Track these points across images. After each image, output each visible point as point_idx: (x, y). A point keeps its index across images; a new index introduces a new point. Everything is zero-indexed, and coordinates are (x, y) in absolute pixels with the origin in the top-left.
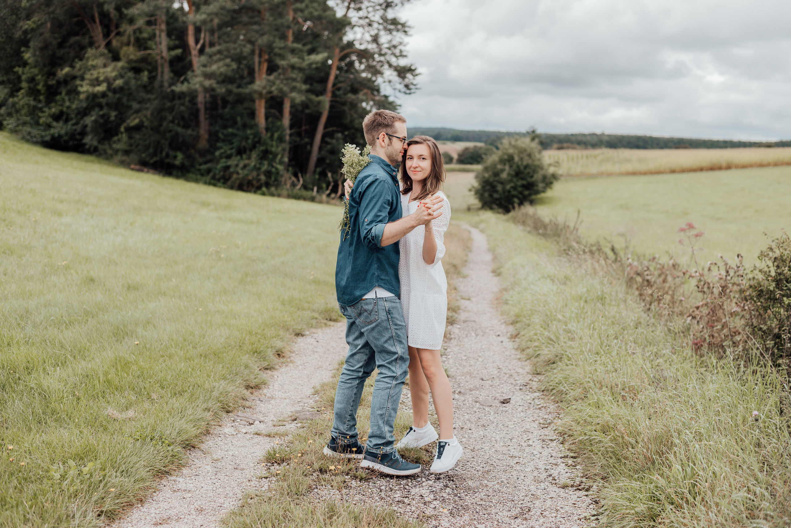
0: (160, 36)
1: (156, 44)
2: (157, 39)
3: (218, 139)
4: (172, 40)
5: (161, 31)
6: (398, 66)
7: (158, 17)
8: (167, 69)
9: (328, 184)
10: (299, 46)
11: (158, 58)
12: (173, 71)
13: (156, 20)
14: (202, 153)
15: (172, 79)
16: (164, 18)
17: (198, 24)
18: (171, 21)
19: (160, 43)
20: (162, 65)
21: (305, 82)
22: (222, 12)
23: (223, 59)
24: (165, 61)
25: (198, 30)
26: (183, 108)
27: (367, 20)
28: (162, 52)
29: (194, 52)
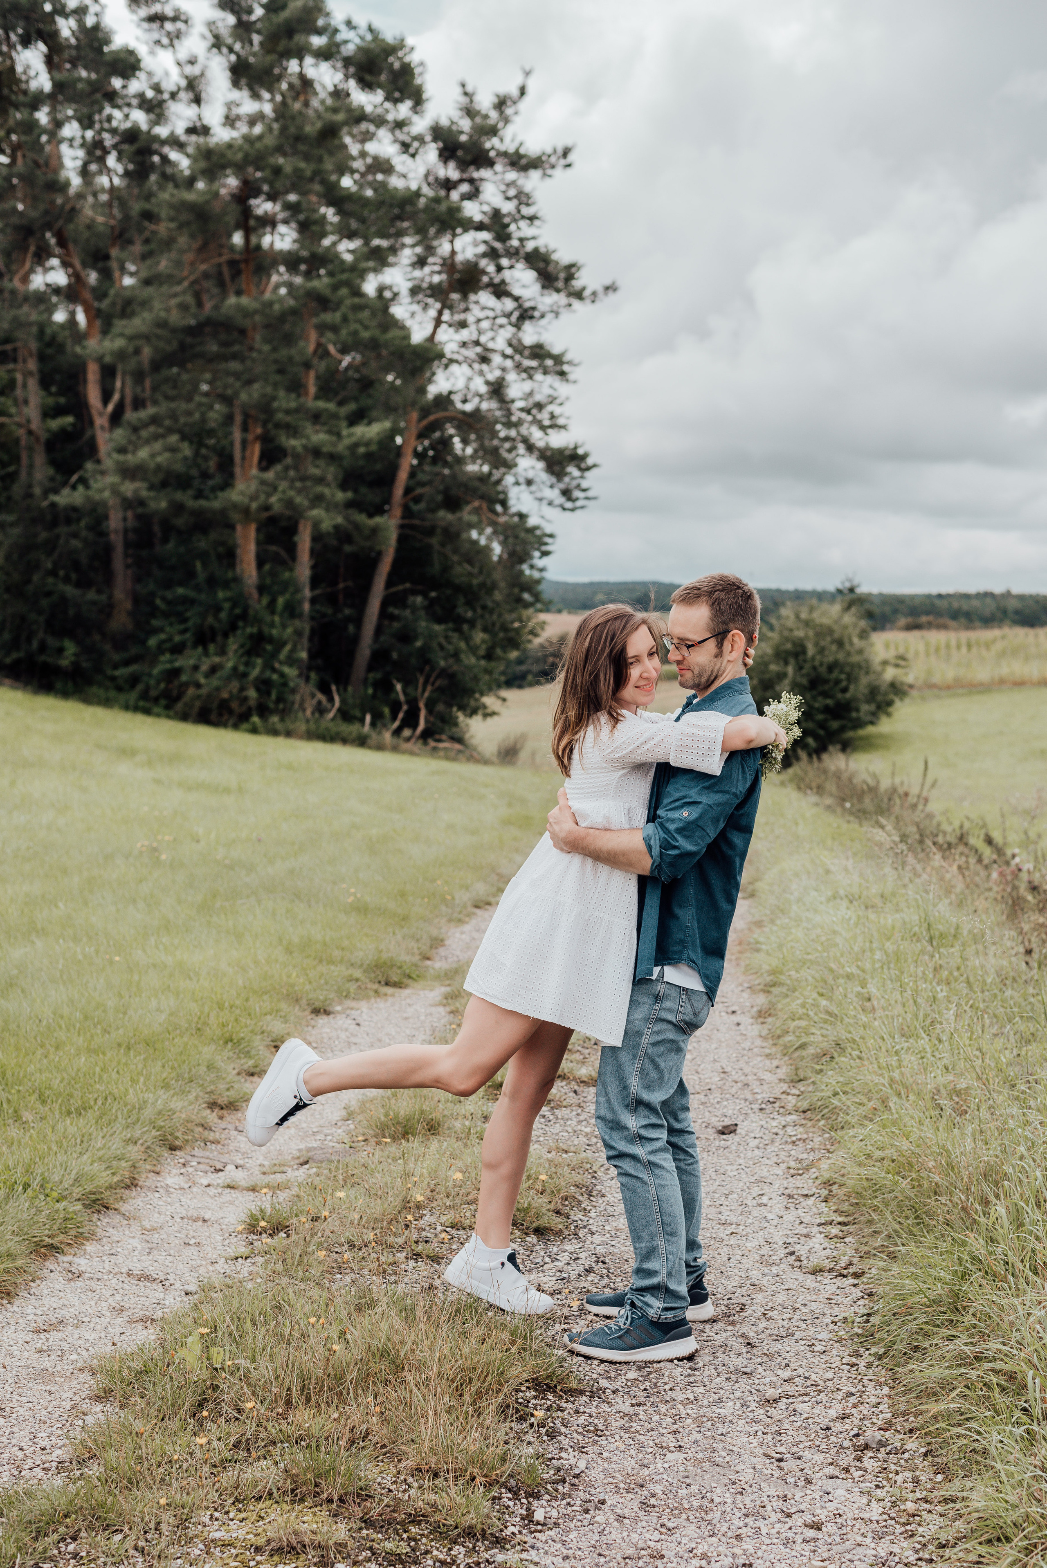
0: (25, 386)
1: (16, 402)
2: (19, 392)
3: (154, 612)
4: (50, 394)
5: (27, 374)
6: (548, 448)
7: (19, 344)
8: (40, 459)
9: (395, 708)
10: (331, 406)
11: (21, 432)
12: (53, 462)
13: (15, 350)
14: (121, 642)
15: (52, 479)
16: (34, 345)
17: (108, 359)
18: (49, 351)
19: (26, 402)
20: (30, 449)
21: (343, 486)
22: (159, 331)
23: (163, 436)
24: (37, 439)
25: (108, 372)
26: (75, 543)
27: (479, 349)
28: (29, 421)
29: (101, 421)
